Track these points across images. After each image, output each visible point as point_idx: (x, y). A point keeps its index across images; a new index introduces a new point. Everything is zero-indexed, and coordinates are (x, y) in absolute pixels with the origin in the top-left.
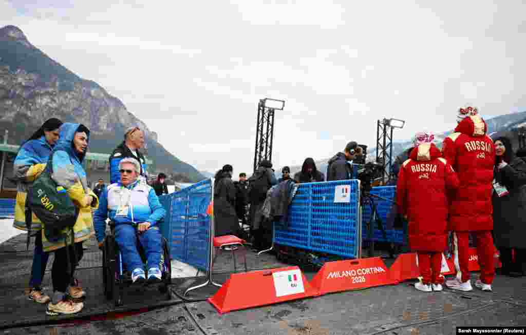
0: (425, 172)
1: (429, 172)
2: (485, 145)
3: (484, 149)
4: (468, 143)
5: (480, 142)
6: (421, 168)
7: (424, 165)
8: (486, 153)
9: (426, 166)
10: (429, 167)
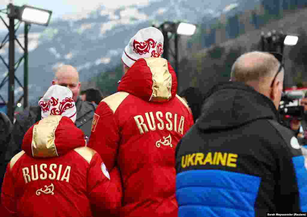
0: (48, 182)
1: (55, 181)
2: (173, 120)
3: (170, 129)
4: (141, 117)
5: (164, 114)
6: (40, 172)
7: (46, 166)
8: (175, 136)
9: (51, 169)
10: (56, 171)
